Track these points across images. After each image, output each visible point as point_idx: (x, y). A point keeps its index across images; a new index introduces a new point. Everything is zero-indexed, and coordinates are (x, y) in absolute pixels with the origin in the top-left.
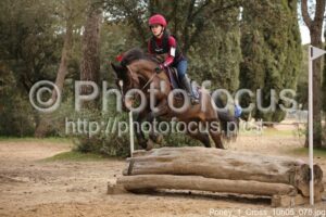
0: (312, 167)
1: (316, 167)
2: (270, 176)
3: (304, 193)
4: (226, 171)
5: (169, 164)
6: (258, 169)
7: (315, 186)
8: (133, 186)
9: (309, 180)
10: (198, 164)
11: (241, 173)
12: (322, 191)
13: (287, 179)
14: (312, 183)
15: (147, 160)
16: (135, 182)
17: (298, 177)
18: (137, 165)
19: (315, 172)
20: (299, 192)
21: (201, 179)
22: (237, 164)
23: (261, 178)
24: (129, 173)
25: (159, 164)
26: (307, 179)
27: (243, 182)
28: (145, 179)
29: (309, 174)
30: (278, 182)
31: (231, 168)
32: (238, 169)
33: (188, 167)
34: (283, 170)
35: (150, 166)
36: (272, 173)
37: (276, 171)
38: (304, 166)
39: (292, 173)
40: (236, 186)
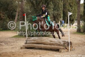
0: (69, 42)
1: (70, 42)
2: (59, 44)
3: (67, 49)
4: (49, 43)
5: (35, 41)
6: (56, 43)
7: (70, 47)
8: (27, 47)
9: (69, 45)
10: (42, 41)
11: (52, 44)
12: (72, 48)
13: (63, 45)
14: (69, 46)
15: (30, 40)
16: (27, 46)
17: (66, 45)
18: (28, 42)
19: (70, 43)
20: (66, 48)
21: (43, 45)
22: (51, 41)
23: (57, 45)
24: (26, 43)
25: (33, 41)
26: (68, 45)
27: (53, 46)
28: (30, 45)
29: (69, 44)
30: (61, 46)
31: (50, 42)
32: (52, 43)
33: (40, 42)
34: (62, 43)
35: (31, 42)
36: (60, 44)
37: (60, 43)
38: (67, 42)
39: (64, 44)
40: (51, 47)
